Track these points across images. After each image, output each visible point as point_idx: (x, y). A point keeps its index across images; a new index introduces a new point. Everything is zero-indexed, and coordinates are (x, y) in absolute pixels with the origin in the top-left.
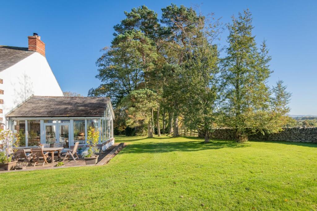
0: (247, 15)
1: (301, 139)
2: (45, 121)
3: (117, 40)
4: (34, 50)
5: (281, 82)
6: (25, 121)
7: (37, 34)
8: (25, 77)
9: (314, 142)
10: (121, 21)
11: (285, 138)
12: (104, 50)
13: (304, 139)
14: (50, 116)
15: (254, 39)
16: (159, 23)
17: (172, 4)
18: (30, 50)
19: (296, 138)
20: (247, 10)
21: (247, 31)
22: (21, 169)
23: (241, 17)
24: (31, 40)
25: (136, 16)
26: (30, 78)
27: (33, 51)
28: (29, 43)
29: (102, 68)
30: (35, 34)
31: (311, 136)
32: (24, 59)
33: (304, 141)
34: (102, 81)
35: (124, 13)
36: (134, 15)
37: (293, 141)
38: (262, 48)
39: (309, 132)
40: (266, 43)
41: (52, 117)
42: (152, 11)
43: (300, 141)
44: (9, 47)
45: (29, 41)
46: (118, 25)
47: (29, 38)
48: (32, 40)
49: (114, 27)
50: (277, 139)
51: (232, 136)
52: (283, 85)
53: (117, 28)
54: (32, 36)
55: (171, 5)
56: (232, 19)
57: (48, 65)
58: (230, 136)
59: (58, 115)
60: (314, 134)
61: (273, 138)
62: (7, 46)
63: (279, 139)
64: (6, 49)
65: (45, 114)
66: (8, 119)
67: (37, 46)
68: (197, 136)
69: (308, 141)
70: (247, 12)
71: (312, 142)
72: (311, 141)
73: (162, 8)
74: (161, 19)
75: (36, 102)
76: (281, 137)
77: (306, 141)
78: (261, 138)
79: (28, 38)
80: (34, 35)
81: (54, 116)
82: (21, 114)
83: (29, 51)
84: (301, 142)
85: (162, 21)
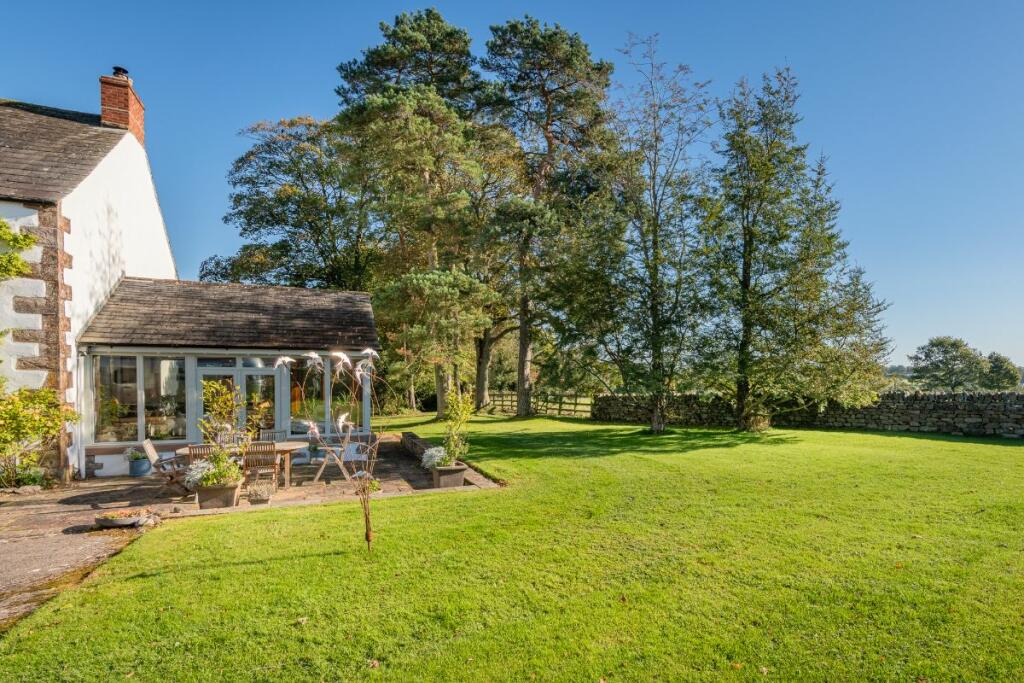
0: (785, 83)
1: (908, 423)
2: (202, 361)
3: (365, 113)
4: (123, 126)
5: (860, 272)
6: (134, 358)
7: (125, 72)
8: (109, 211)
9: (945, 430)
10: (365, 49)
11: (863, 421)
12: (254, 130)
13: (917, 424)
14: (220, 343)
15: (806, 152)
16: (476, 68)
17: (527, 17)
18: (107, 123)
19: (895, 421)
20: (785, 71)
21: (782, 127)
22: (265, 501)
23: (767, 89)
24: (112, 90)
25: (416, 41)
26: (117, 215)
27: (118, 127)
28: (103, 99)
29: (243, 189)
30: (118, 71)
31: (935, 415)
32: (109, 155)
33: (917, 429)
34: (241, 235)
35: (379, 26)
36: (411, 37)
37: (886, 427)
38: (815, 176)
39: (931, 407)
40: (827, 165)
41: (227, 348)
42: (459, 31)
43: (907, 427)
44: (27, 105)
45: (103, 93)
46: (355, 62)
47: (105, 82)
48: (114, 87)
49: (341, 68)
50: (840, 424)
51: (704, 416)
52: (864, 279)
53: (349, 72)
54: (110, 76)
55: (525, 21)
56: (741, 89)
57: (149, 176)
58: (699, 416)
59: (244, 342)
60: (944, 409)
61: (830, 420)
62: (21, 104)
63: (847, 422)
64: (22, 113)
65: (200, 338)
66: (84, 349)
67: (130, 113)
68: (589, 415)
69: (926, 429)
70: (785, 75)
71: (939, 430)
72: (935, 429)
73: (494, 25)
74: (486, 57)
75: (148, 298)
76: (853, 416)
77: (922, 428)
78: (794, 421)
79: (100, 84)
80: (114, 74)
81: (234, 344)
82: (124, 337)
83: (105, 126)
84: (908, 430)
85: (485, 65)
